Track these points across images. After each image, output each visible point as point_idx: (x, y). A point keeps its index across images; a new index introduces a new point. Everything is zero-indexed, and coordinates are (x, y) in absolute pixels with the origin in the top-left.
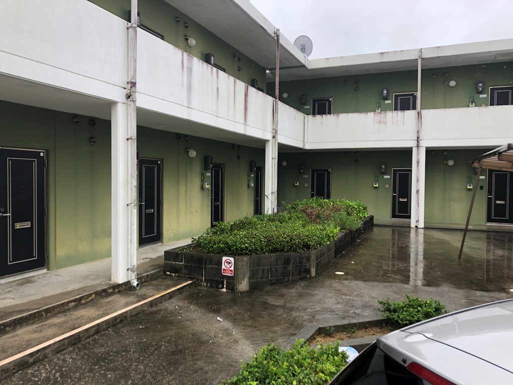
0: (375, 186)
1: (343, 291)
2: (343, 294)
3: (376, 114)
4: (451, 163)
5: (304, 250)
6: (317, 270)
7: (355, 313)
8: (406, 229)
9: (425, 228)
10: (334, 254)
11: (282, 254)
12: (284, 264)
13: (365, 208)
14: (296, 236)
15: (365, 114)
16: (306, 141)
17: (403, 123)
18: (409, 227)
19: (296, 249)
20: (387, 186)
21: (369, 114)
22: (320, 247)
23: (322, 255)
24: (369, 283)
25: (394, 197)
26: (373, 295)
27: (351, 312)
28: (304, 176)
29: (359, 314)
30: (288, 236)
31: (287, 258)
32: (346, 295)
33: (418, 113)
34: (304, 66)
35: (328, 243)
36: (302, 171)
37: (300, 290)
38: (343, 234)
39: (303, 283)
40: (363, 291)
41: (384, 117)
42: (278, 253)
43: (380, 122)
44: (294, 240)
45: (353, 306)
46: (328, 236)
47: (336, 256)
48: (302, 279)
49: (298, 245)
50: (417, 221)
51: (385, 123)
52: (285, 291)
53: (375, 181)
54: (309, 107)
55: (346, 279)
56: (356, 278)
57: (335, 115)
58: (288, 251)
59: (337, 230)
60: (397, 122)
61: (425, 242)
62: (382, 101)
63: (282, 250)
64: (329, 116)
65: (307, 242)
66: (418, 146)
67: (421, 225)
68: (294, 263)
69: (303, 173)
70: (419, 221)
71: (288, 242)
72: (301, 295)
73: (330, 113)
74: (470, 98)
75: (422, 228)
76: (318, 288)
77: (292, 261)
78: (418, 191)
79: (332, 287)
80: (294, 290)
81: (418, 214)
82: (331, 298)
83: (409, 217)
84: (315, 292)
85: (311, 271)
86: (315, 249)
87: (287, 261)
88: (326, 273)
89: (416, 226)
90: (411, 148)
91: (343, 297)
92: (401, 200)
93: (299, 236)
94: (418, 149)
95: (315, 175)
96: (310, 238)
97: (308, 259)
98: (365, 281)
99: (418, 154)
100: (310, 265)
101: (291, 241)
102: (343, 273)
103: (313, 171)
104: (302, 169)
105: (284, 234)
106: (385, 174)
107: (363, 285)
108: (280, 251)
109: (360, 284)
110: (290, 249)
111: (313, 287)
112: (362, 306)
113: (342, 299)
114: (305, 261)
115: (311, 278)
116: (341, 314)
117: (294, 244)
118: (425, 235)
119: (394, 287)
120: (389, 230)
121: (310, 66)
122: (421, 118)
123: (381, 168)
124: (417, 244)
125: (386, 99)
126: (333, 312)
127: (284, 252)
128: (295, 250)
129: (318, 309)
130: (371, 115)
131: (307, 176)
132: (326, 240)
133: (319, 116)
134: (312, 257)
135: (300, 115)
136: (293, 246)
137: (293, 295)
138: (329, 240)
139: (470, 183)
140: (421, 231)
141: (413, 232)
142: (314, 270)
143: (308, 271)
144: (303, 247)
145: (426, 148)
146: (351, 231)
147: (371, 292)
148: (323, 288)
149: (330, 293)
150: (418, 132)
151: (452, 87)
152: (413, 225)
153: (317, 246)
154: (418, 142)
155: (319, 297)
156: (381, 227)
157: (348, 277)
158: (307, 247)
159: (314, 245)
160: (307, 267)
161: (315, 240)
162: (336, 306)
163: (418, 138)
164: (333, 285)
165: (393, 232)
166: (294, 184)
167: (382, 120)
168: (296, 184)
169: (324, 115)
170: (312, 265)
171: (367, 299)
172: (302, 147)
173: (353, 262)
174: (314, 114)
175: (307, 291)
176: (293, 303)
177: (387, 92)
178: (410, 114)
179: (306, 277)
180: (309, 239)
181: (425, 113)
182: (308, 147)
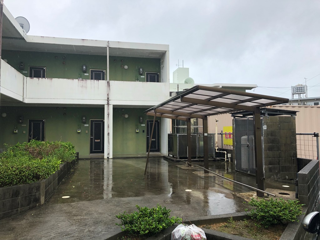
0: (78, 132)
1: (74, 212)
2: (74, 215)
3: (80, 81)
4: (127, 116)
5: (34, 181)
6: (45, 198)
7: (89, 231)
8: (101, 160)
9: (113, 158)
10: (57, 182)
11: (10, 187)
12: (12, 197)
13: (73, 147)
14: (25, 168)
15: (72, 80)
16: (25, 96)
17: (98, 88)
18: (103, 158)
19: (26, 180)
20: (87, 132)
21: (74, 80)
22: (48, 176)
23: (49, 183)
24: (93, 202)
25: (91, 139)
26: (100, 211)
27: (85, 231)
28: (22, 125)
29: (93, 231)
30: (17, 169)
31: (16, 191)
32: (77, 215)
33: (108, 82)
34: (23, 39)
35: (54, 172)
36: (21, 121)
37: (31, 219)
38: (63, 165)
39: (33, 213)
40: (91, 209)
41: (85, 83)
42: (5, 187)
43: (82, 86)
44: (24, 172)
45: (86, 225)
46: (54, 166)
47: (58, 183)
48: (31, 209)
49: (28, 177)
50: (108, 154)
51: (86, 87)
52: (14, 224)
53: (78, 128)
54: (27, 72)
55: (74, 201)
56: (81, 199)
57: (49, 79)
58: (17, 184)
59: (59, 162)
60: (94, 87)
61: (113, 166)
62: (82, 73)
63: (11, 183)
64: (44, 79)
65: (36, 174)
66: (108, 104)
67: (111, 156)
68: (23, 194)
69: (22, 123)
70: (110, 154)
71: (17, 175)
72: (32, 225)
73: (44, 77)
74: (136, 77)
75: (112, 159)
76: (49, 214)
77: (21, 193)
78: (108, 134)
79: (62, 211)
80: (24, 221)
81: (109, 149)
82: (64, 221)
83: (103, 152)
84: (47, 219)
85: (40, 199)
86: (45, 178)
87: (16, 194)
88: (53, 199)
89: (108, 158)
90: (104, 105)
91: (75, 218)
92: (96, 141)
93: (28, 168)
94: (108, 106)
95: (32, 124)
96: (40, 169)
97: (38, 188)
98: (89, 200)
99: (108, 109)
100: (40, 194)
101: (20, 173)
102: (69, 197)
103: (30, 121)
104: (21, 120)
105: (12, 167)
106: (85, 123)
107: (89, 204)
108: (8, 184)
109: (86, 203)
110: (19, 182)
111: (44, 214)
112: (94, 223)
113: (74, 220)
114: (34, 191)
115: (40, 206)
116: (77, 235)
117: (24, 176)
118: (113, 162)
119: (113, 202)
120: (89, 162)
121: (28, 40)
122: (110, 86)
123: (82, 119)
124: (108, 168)
125: (85, 72)
126: (69, 234)
127: (13, 185)
128: (25, 182)
129: (53, 235)
130: (76, 81)
131: (25, 125)
132: (52, 170)
133: (36, 78)
134: (42, 186)
135: (20, 76)
136: (22, 178)
137: (23, 227)
138: (54, 170)
139: (137, 128)
140: (111, 161)
141: (105, 161)
142: (44, 197)
143: (37, 200)
144: (33, 178)
145: (113, 106)
146: (67, 163)
147: (98, 209)
148: (53, 213)
149: (62, 216)
150: (108, 95)
151: (126, 69)
152: (106, 157)
153: (46, 176)
154: (108, 101)
155: (52, 223)
156: (84, 160)
157: (74, 199)
158: (37, 177)
159: (44, 175)
160: (37, 196)
161: (44, 170)
162: (70, 228)
163: (108, 99)
164: (63, 209)
165: (91, 162)
166: (13, 132)
167: (84, 85)
168: (15, 132)
169: (40, 78)
170: (42, 194)
171: (96, 215)
172: (21, 100)
173: (74, 187)
174: (31, 76)
175: (38, 219)
176: (25, 236)
177: (86, 67)
178: (102, 83)
179: (36, 206)
180: (38, 170)
181: (112, 83)
182: (26, 101)
